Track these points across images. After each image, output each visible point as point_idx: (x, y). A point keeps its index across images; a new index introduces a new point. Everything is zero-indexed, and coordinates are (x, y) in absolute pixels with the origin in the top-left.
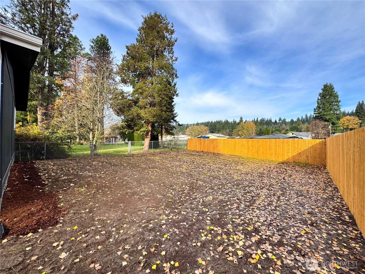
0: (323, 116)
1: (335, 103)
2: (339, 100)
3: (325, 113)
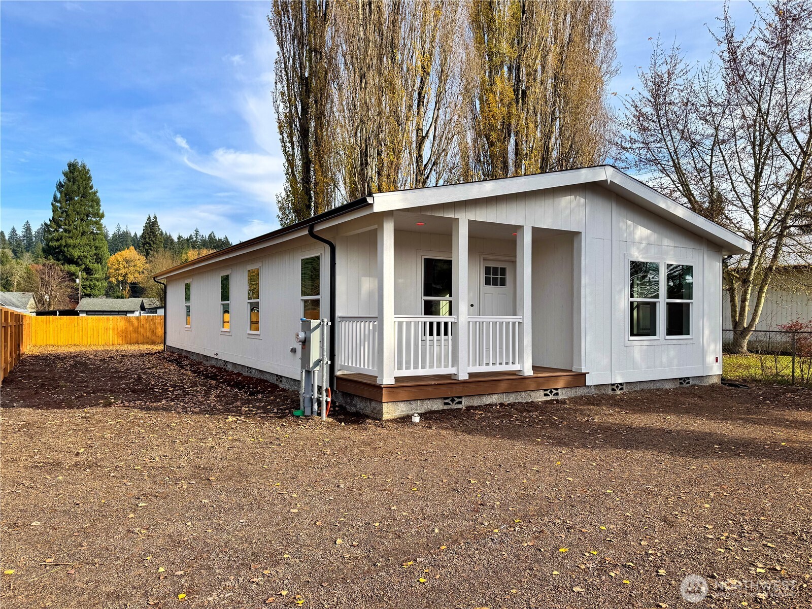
0: (66, 249)
1: (94, 219)
2: (101, 212)
3: (71, 241)
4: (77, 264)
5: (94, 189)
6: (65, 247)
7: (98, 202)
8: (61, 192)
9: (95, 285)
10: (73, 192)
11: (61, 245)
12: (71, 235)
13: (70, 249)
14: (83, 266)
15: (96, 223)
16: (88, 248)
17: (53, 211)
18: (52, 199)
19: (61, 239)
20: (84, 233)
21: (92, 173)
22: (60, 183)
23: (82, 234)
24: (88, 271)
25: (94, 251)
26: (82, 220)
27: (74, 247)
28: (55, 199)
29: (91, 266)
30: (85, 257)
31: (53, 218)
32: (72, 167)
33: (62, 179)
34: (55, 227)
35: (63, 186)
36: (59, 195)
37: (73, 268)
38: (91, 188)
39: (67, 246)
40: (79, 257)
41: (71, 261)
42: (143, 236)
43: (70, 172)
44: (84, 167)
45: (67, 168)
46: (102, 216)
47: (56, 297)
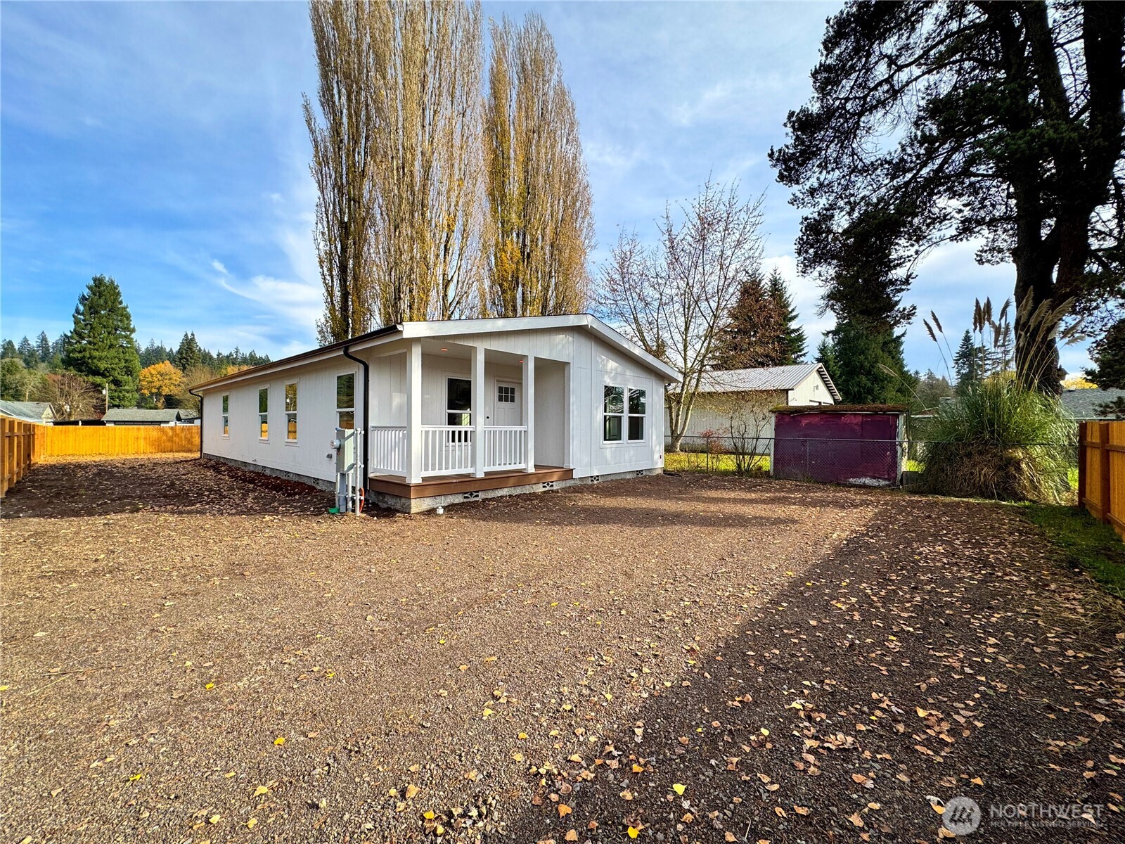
0: (90, 361)
1: (123, 333)
2: (132, 326)
3: (96, 354)
4: (103, 375)
5: (124, 304)
6: (89, 358)
7: (128, 317)
8: (84, 305)
9: (124, 396)
10: (98, 306)
11: (84, 357)
12: (96, 347)
13: (95, 361)
14: (111, 378)
15: (126, 337)
16: (117, 360)
17: (75, 323)
18: (74, 311)
19: (85, 350)
20: (111, 346)
21: (120, 289)
22: (83, 296)
23: (110, 347)
24: (117, 383)
25: (124, 364)
26: (109, 333)
27: (100, 359)
28: (77, 311)
29: (119, 377)
30: (113, 369)
31: (75, 330)
32: (98, 282)
33: (86, 292)
34: (77, 338)
35: (86, 299)
36: (81, 308)
37: (98, 380)
38: (121, 303)
39: (91, 357)
40: (106, 370)
41: (96, 373)
42: (179, 352)
43: (96, 286)
44: (112, 282)
45: (92, 283)
46: (133, 331)
47: (78, 407)
